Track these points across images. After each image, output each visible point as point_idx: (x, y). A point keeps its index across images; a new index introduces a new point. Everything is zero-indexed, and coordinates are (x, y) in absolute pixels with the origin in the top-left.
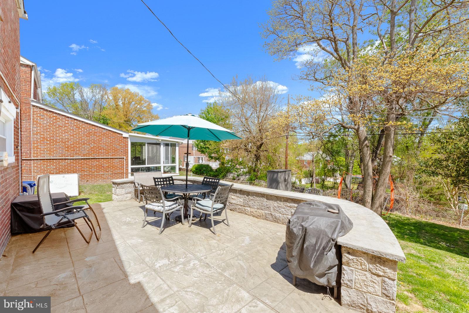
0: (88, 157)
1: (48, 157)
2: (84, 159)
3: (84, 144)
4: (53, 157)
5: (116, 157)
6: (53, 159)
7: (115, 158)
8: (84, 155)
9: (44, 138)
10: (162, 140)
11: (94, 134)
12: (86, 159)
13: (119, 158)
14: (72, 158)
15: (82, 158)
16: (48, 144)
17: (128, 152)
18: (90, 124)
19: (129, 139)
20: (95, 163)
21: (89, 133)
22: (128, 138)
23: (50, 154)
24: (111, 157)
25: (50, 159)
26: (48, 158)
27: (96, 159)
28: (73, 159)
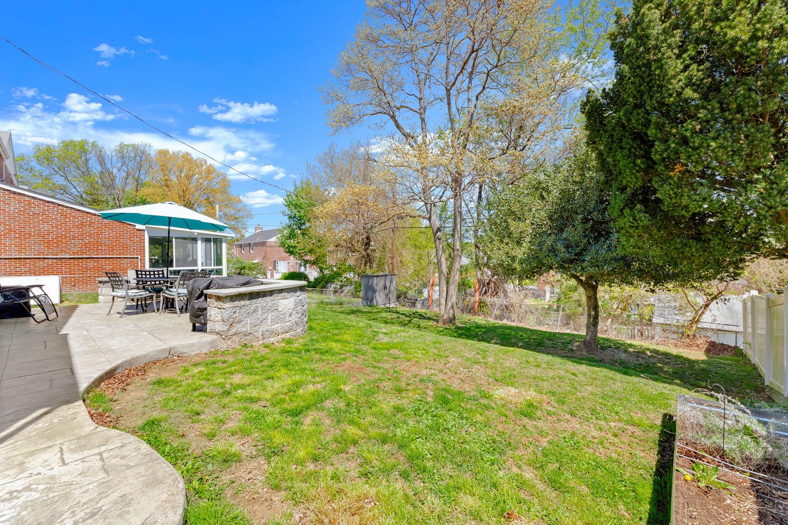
0: (80, 256)
1: (17, 255)
2: (75, 258)
3: (74, 238)
4: (24, 255)
5: (125, 256)
6: (24, 259)
7: (124, 258)
8: (74, 253)
9: (10, 230)
10: (199, 234)
11: (90, 225)
12: (78, 258)
13: (130, 258)
14: (54, 257)
15: (72, 257)
16: (17, 238)
17: (144, 250)
18: (83, 212)
19: (146, 232)
20: (92, 264)
21: (82, 223)
22: (144, 230)
23: (20, 252)
24: (118, 256)
25: (21, 258)
26: (18, 257)
27: (94, 258)
28: (58, 259)
